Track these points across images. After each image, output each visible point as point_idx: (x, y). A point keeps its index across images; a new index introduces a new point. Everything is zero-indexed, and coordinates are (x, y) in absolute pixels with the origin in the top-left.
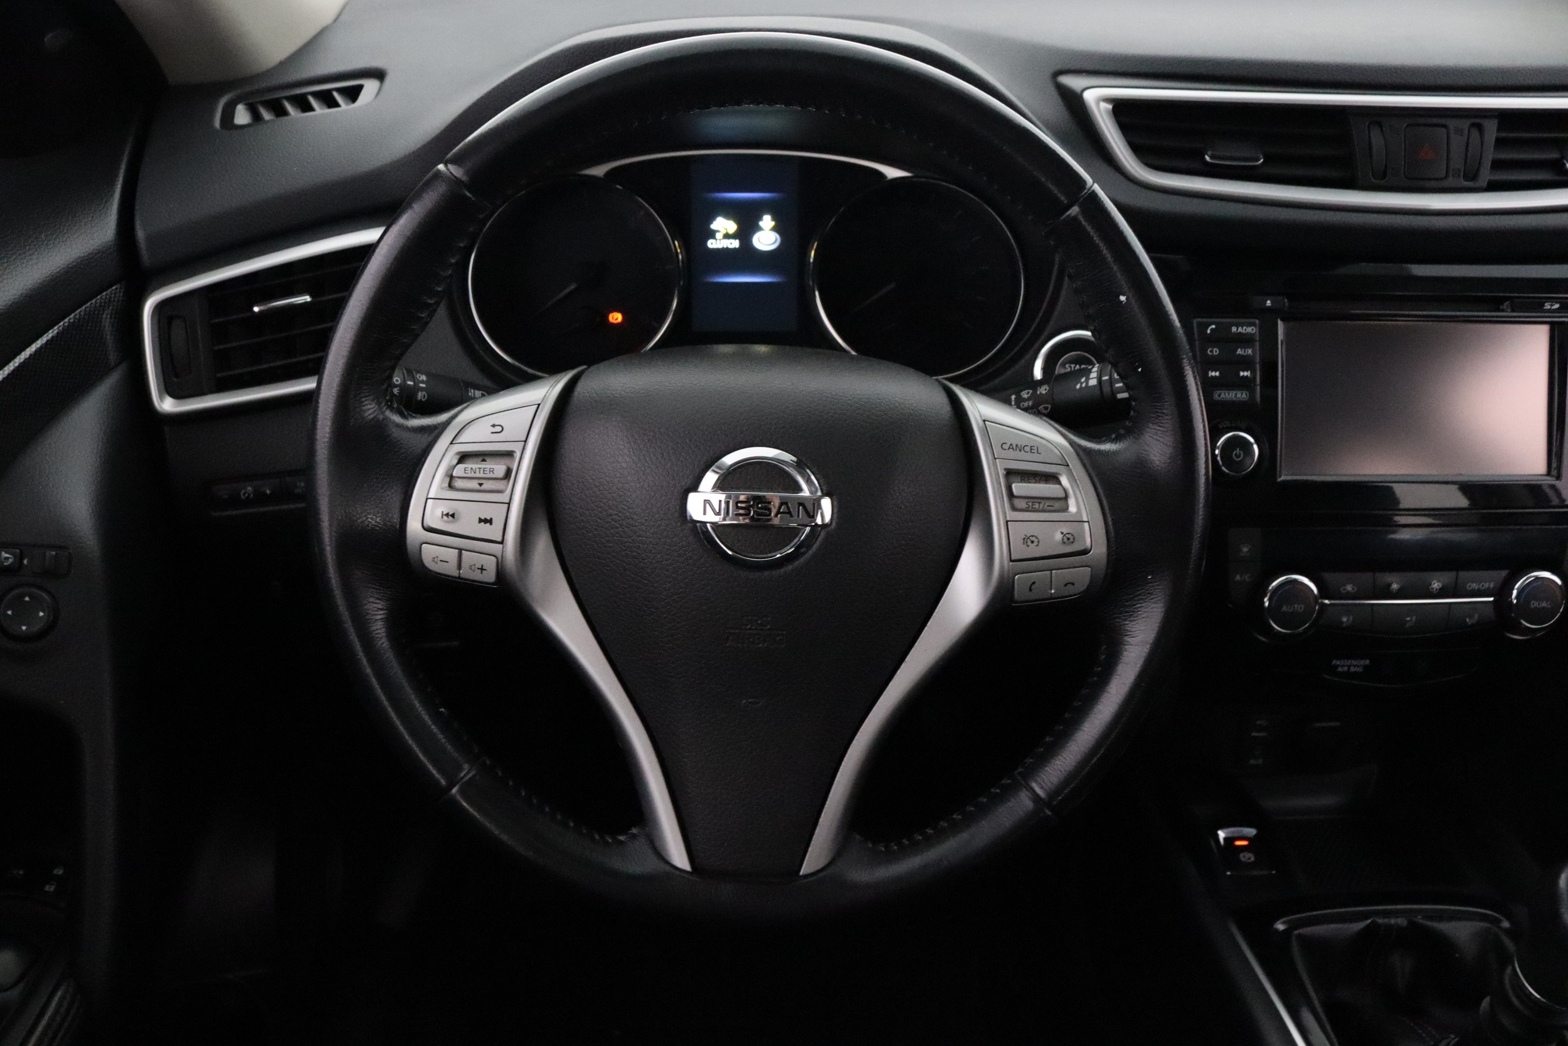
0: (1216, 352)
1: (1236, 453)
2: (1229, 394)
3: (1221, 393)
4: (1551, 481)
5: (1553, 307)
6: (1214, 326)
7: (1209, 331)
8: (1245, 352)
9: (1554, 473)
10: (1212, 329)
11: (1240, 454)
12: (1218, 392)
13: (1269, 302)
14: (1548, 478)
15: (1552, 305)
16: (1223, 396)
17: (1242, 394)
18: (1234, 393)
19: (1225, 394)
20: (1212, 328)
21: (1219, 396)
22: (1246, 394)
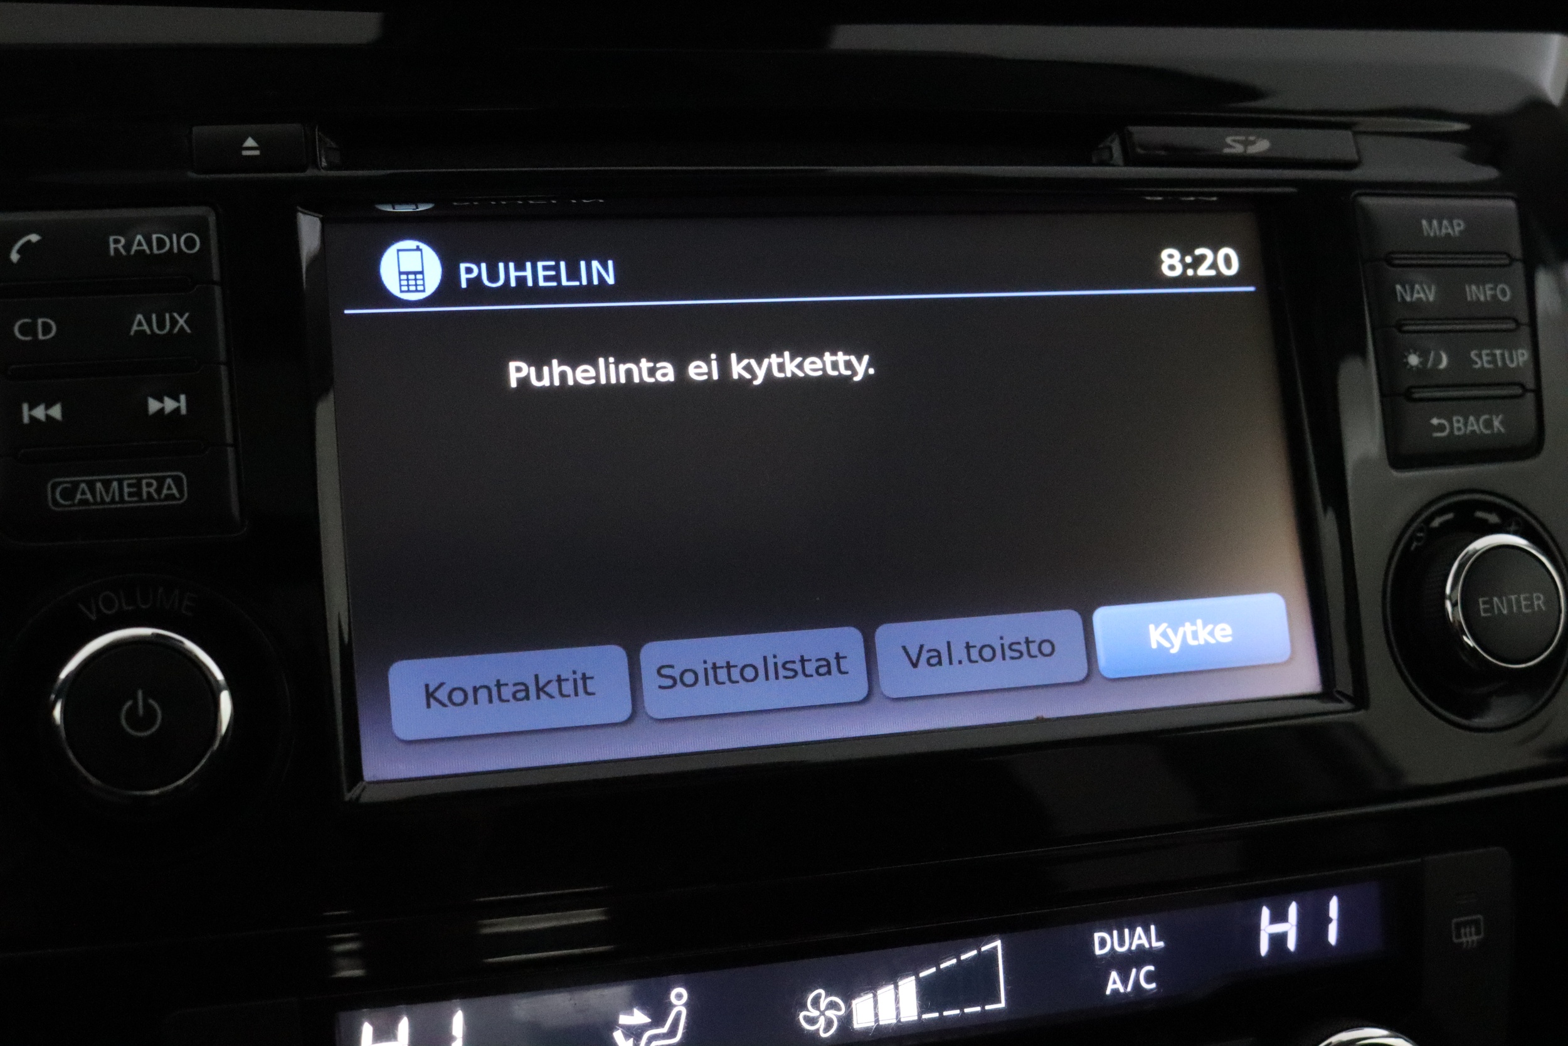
0: (47, 329)
1: (134, 708)
2: (107, 484)
3: (76, 485)
4: (1339, 711)
5: (1254, 150)
6: (34, 238)
7: (15, 257)
8: (161, 325)
9: (1344, 682)
10: (26, 248)
11: (150, 711)
12: (66, 481)
13: (250, 142)
14: (1331, 706)
15: (1246, 143)
16: (83, 493)
17: (161, 481)
18: (129, 478)
19: (91, 486)
20: (29, 242)
21: (69, 494)
22: (178, 481)
